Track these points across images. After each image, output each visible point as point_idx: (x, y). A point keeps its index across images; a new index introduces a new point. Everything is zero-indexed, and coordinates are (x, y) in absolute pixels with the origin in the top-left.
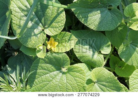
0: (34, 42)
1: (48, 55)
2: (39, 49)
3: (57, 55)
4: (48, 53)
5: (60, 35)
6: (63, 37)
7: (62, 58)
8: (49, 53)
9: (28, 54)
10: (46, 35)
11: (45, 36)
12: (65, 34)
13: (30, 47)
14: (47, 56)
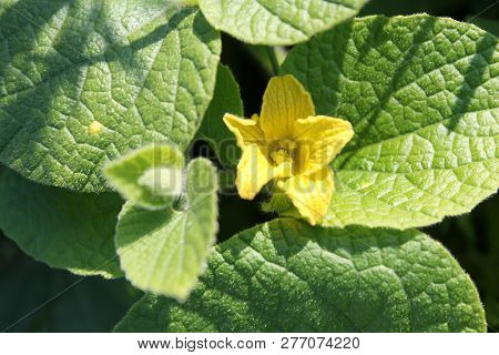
0: (96, 127)
1: (249, 255)
2: (147, 194)
3: (340, 260)
4: (248, 242)
5: (374, 52)
6: (401, 70)
7: (401, 294)
8: (262, 235)
9: (51, 259)
10: (217, 44)
11: (211, 55)
12: (419, 38)
13: (60, 181)
14: (242, 270)
